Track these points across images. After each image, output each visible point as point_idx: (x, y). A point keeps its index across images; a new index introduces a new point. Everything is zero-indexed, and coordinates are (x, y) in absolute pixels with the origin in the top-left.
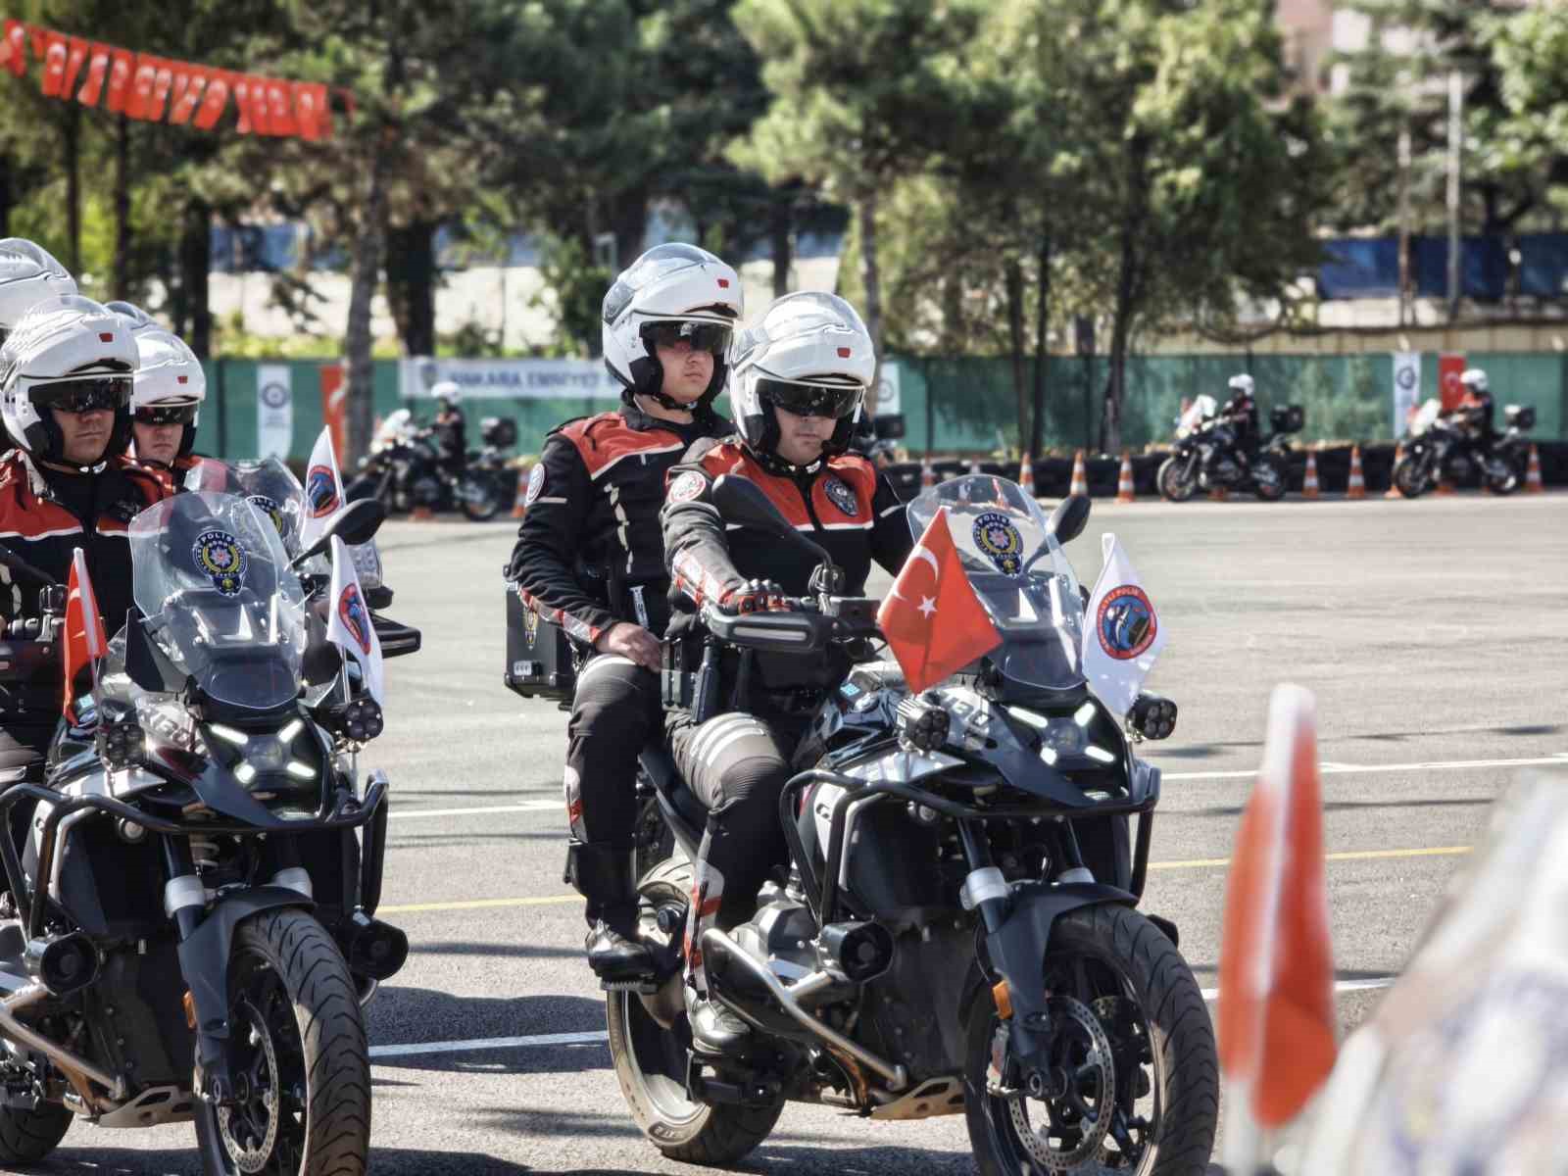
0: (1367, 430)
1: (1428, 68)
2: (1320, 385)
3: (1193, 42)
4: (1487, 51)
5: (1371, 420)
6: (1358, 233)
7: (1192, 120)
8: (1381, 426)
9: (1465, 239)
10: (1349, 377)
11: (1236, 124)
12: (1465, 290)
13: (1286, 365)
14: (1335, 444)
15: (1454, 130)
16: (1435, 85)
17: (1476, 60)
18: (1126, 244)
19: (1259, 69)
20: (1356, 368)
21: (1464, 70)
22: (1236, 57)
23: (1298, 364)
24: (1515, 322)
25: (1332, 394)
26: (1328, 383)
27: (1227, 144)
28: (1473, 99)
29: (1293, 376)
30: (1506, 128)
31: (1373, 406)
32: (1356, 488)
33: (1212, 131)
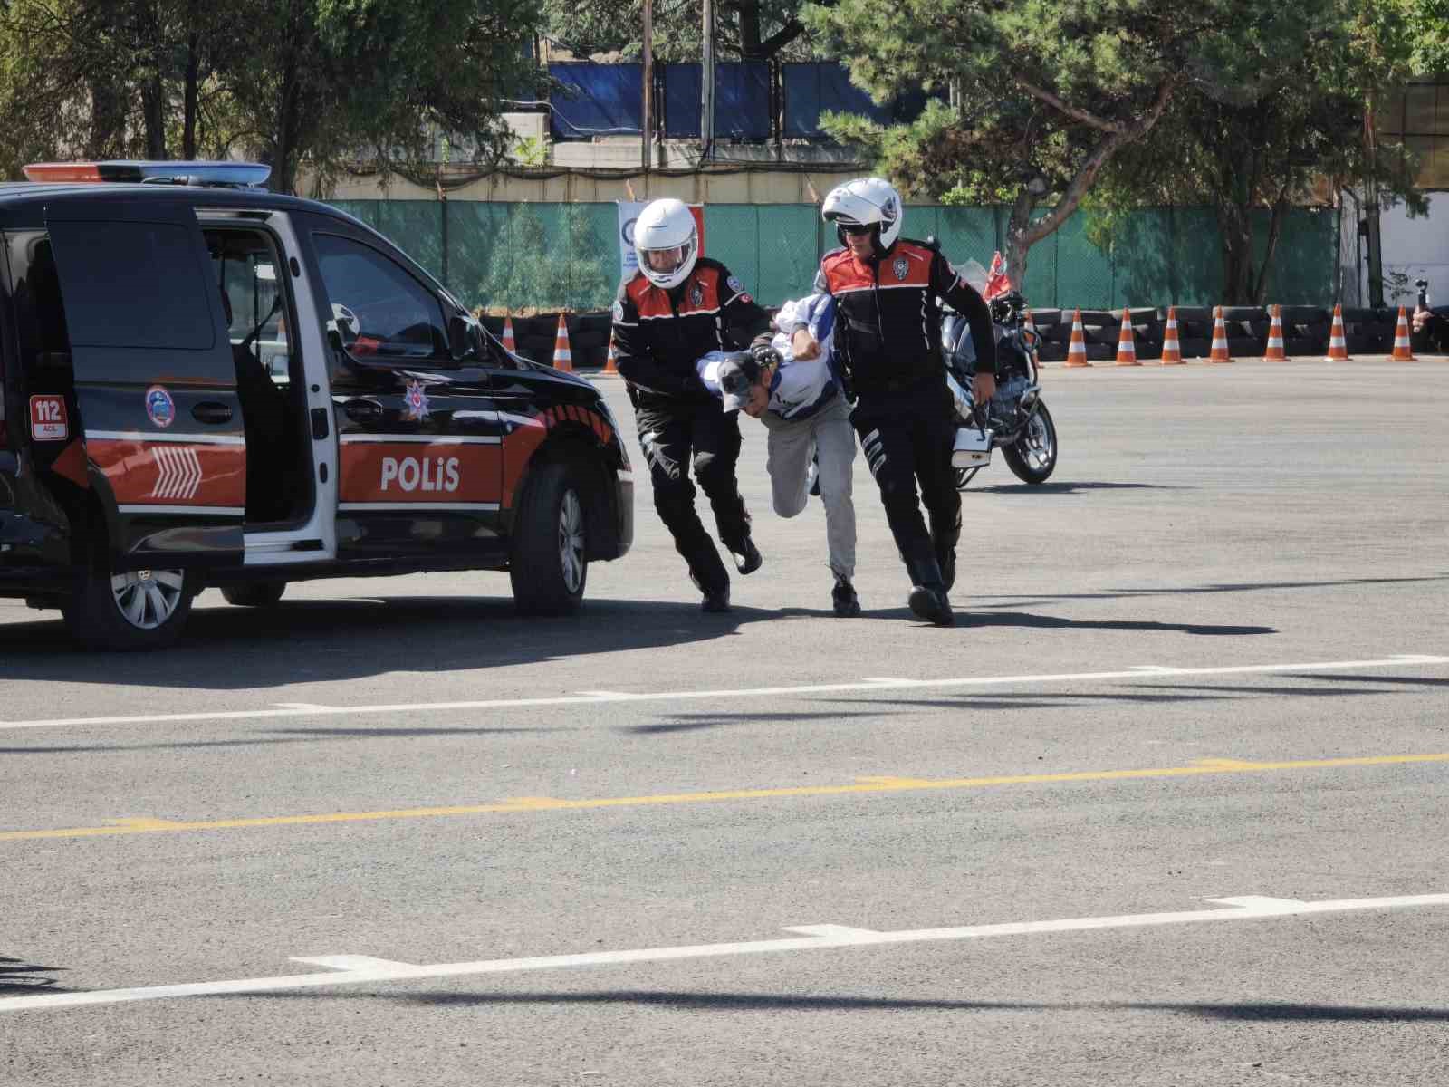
0: (586, 295)
2: (529, 238)
5: (591, 282)
6: (598, 58)
8: (603, 289)
9: (722, 68)
10: (565, 228)
12: (722, 129)
13: (483, 214)
14: (544, 310)
18: (288, 63)
20: (572, 219)
23: (501, 214)
24: (780, 167)
25: (543, 252)
26: (539, 238)
29: (494, 230)
31: (593, 266)
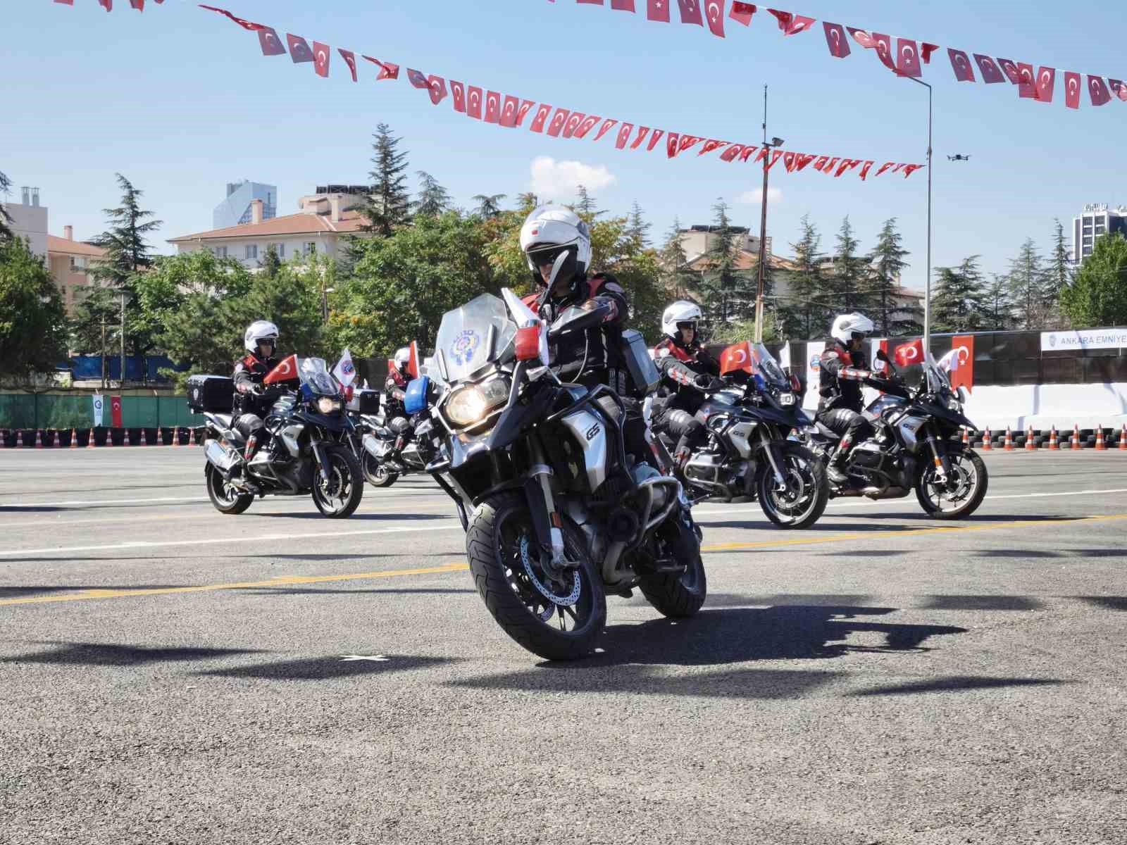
0: (83, 424)
1: (113, 294)
2: (64, 406)
3: (11, 274)
4: (134, 288)
5: (84, 420)
6: (88, 355)
7: (9, 304)
8: (88, 423)
9: (126, 357)
10: (75, 404)
11: (27, 306)
12: (127, 376)
13: (49, 399)
15: (122, 317)
16: (115, 300)
17: (131, 292)
19: (37, 286)
20: (78, 400)
21: (126, 294)
22: (27, 280)
23: (55, 399)
24: (146, 387)
25: (68, 411)
26: (67, 406)
27: (24, 313)
28: (129, 306)
29: (53, 404)
30: (142, 315)
31: (85, 415)
32: (74, 444)
33: (18, 308)
